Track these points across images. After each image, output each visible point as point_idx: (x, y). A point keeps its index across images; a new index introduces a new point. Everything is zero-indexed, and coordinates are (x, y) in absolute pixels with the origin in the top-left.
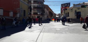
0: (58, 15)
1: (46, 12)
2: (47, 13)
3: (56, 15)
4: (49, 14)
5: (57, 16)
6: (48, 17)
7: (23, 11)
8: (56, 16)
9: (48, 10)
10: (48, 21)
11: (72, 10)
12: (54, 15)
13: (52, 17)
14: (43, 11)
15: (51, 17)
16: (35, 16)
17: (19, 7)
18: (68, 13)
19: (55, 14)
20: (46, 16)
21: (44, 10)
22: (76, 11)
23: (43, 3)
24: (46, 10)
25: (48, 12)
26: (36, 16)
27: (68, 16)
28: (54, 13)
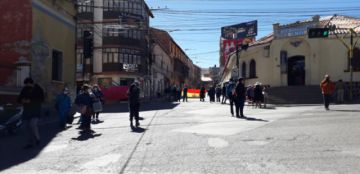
0: (208, 72)
1: (158, 59)
2: (165, 67)
3: (202, 73)
4: (171, 68)
5: (206, 76)
6: (167, 80)
7: (50, 56)
8: (199, 77)
9: (168, 53)
10: (167, 98)
11: (268, 48)
12: (192, 75)
13: (187, 81)
15: (182, 82)
16: (110, 79)
17: (30, 37)
18: (253, 63)
19: (198, 70)
20: (160, 77)
21: (152, 51)
22: (283, 53)
23: (147, 21)
24: (157, 50)
25: (167, 60)
26: (116, 79)
27: (253, 76)
28: (195, 66)
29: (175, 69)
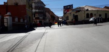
0: (61, 18)
1: (47, 16)
2: (49, 17)
4: (50, 18)
6: (49, 21)
8: (58, 19)
11: (71, 14)
12: (56, 19)
13: (55, 21)
14: (45, 15)
15: (53, 21)
18: (68, 17)
19: (58, 17)
20: (48, 20)
22: (74, 15)
23: (44, 7)
26: (38, 21)
29: (51, 18)
